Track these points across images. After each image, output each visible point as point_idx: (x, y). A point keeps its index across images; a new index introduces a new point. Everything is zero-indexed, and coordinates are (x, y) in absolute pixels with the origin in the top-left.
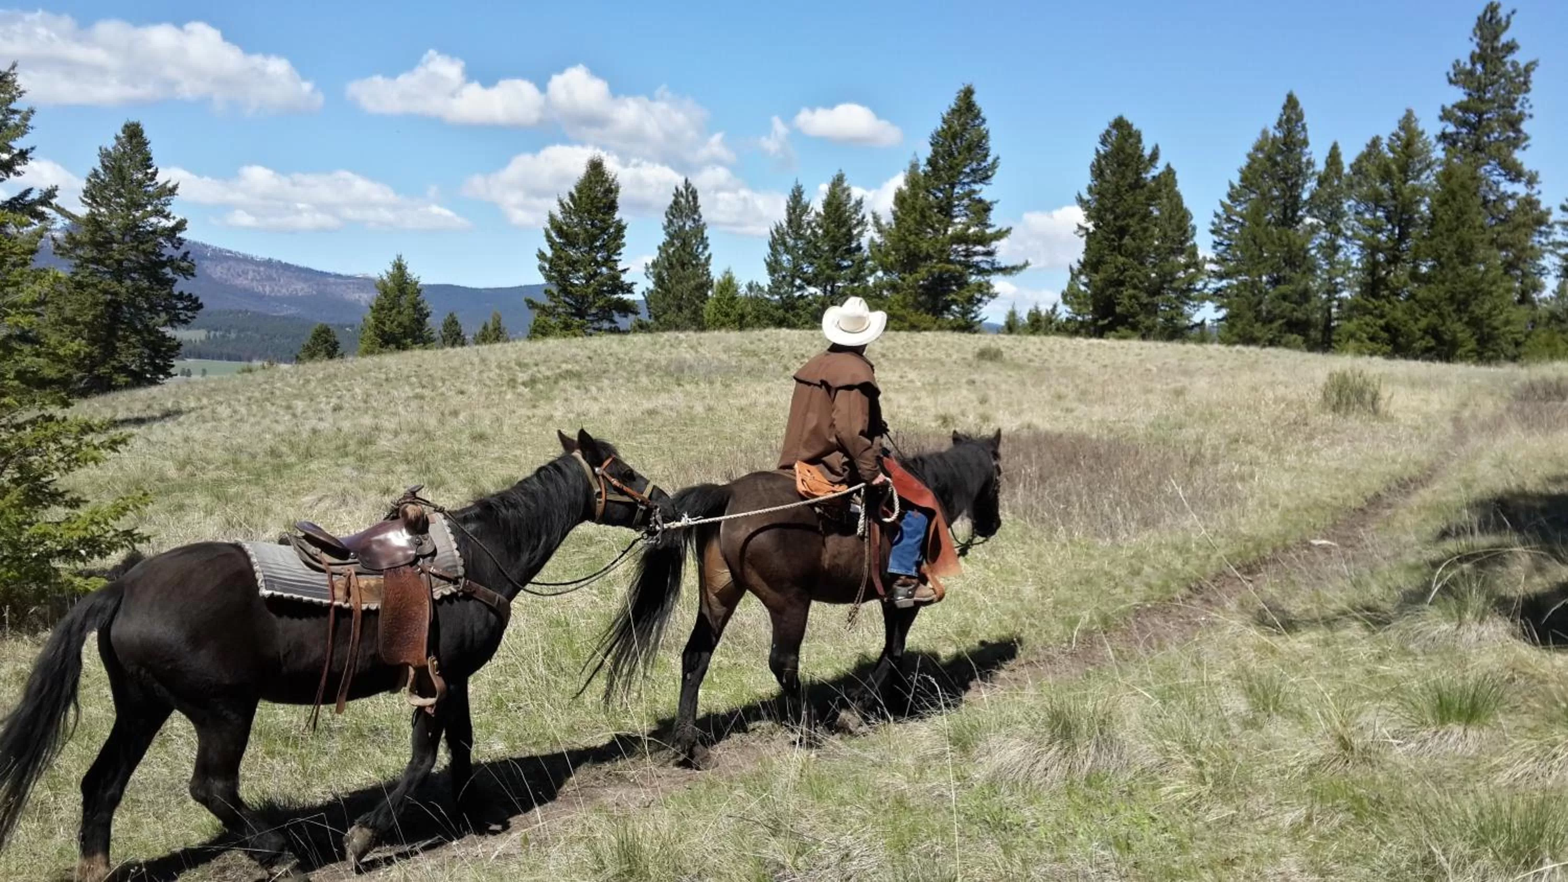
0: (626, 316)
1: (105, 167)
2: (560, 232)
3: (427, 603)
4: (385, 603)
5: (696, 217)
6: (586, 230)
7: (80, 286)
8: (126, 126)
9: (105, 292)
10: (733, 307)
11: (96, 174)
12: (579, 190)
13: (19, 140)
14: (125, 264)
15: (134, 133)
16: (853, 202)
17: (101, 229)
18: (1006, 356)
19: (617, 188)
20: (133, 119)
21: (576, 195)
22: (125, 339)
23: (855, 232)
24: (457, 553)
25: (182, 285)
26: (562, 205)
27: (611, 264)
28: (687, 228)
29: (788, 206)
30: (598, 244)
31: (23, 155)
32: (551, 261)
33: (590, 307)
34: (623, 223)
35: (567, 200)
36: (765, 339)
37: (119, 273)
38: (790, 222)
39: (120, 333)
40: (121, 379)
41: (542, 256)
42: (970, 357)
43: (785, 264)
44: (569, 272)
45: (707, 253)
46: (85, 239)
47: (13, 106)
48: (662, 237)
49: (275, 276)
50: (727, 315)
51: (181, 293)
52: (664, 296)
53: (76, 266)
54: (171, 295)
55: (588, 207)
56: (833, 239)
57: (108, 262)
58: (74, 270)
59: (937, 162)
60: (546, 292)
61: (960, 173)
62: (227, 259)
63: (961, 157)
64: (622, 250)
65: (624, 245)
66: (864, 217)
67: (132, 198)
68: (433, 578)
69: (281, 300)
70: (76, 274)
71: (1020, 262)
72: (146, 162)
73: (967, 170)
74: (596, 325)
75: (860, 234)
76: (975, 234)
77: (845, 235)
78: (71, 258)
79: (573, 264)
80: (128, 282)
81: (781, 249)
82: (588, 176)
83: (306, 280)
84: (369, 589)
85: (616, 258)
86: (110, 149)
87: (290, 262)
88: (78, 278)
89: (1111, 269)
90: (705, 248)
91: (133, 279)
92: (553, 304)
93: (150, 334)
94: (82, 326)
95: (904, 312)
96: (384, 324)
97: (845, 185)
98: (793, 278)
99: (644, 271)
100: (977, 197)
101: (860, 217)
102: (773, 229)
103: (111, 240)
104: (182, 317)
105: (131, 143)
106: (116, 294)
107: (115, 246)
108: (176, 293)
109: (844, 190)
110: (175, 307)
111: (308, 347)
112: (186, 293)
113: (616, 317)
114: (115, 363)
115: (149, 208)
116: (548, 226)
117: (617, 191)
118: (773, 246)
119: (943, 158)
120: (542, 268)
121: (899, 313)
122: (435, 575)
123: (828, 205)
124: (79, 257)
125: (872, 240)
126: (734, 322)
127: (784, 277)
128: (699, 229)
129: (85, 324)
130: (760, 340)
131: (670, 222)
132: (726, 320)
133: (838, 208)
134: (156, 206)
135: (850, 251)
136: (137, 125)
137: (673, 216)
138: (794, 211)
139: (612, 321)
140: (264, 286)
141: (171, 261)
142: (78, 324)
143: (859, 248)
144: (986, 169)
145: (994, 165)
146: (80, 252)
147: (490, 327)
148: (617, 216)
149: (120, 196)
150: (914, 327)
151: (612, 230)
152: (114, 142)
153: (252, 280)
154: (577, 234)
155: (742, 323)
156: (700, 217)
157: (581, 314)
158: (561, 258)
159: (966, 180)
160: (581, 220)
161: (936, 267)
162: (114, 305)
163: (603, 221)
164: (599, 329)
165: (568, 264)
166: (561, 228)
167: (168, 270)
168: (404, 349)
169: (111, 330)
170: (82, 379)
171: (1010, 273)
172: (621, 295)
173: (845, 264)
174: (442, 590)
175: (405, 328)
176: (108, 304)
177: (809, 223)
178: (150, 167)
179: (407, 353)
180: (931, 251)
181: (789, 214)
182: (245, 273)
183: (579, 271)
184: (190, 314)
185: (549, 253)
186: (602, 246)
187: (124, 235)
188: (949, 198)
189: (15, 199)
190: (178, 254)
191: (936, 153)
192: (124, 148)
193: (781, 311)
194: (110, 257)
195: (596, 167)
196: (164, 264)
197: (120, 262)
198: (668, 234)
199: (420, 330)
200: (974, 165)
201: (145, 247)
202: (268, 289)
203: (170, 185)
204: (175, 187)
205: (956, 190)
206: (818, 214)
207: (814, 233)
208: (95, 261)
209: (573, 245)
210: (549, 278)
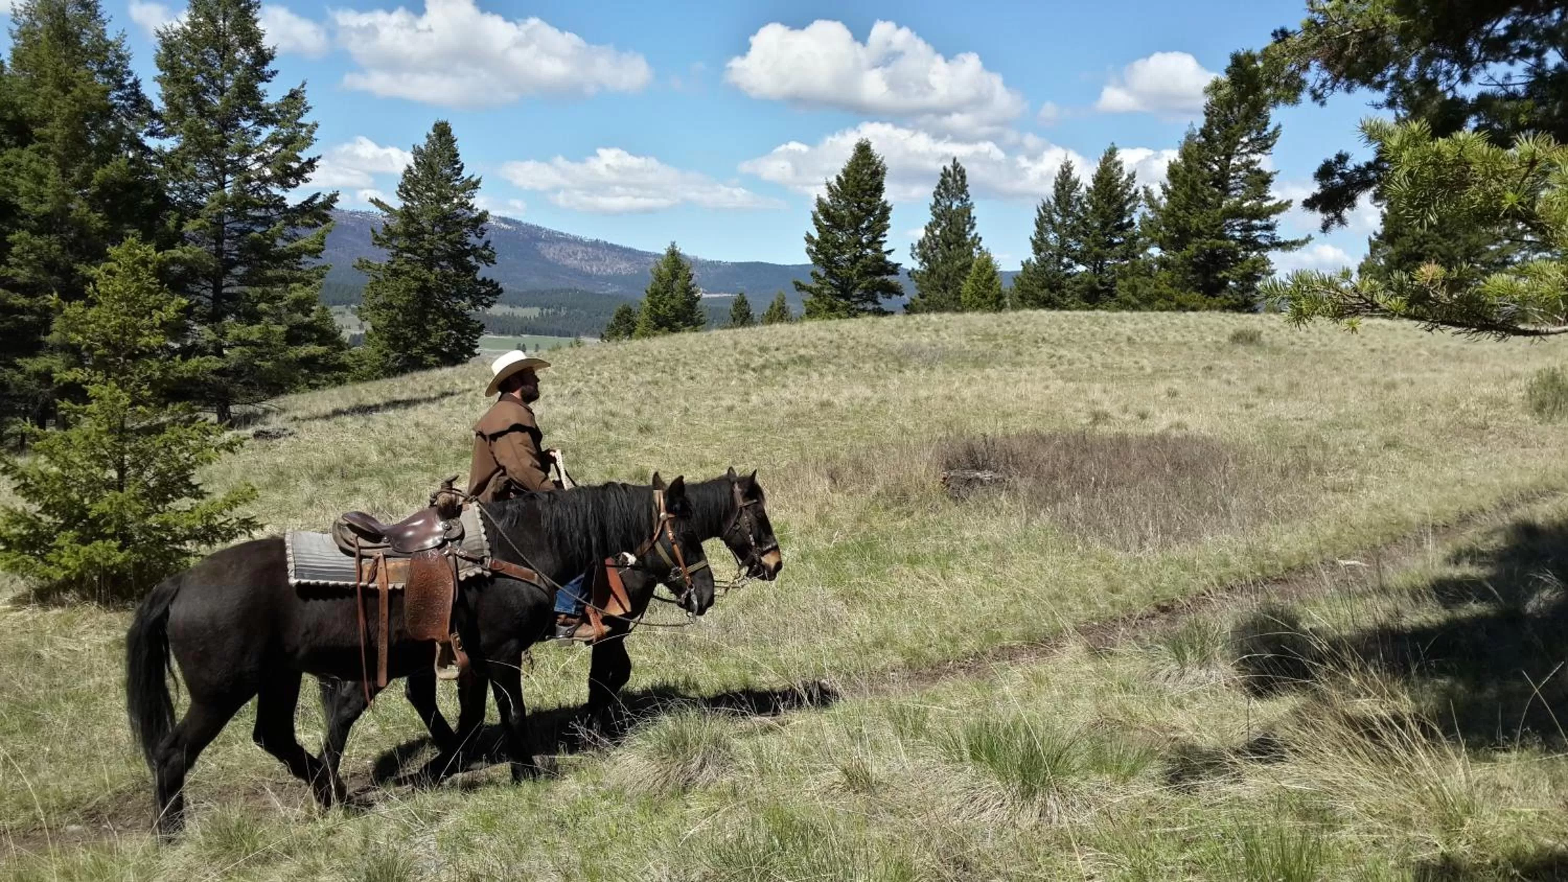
0: (889, 297)
1: (417, 163)
2: (827, 215)
3: (452, 583)
4: (411, 581)
5: (964, 196)
6: (852, 213)
7: (396, 273)
8: (436, 125)
9: (415, 279)
10: (990, 288)
11: (409, 170)
12: (846, 173)
13: (306, 150)
14: (435, 253)
15: (443, 132)
16: (1125, 177)
17: (414, 221)
18: (1265, 338)
19: (884, 169)
20: (443, 119)
21: (843, 178)
22: (434, 321)
23: (1127, 207)
24: (484, 537)
25: (484, 272)
26: (830, 188)
27: (877, 246)
28: (954, 207)
29: (1056, 182)
30: (864, 226)
31: (311, 164)
32: (817, 244)
33: (854, 288)
34: (888, 205)
35: (834, 183)
36: (1014, 322)
37: (430, 263)
38: (1058, 199)
39: (430, 316)
40: (431, 358)
41: (809, 239)
42: (1224, 340)
43: (1053, 243)
44: (834, 255)
45: (973, 233)
46: (400, 230)
47: (301, 120)
48: (929, 217)
49: (601, 256)
50: (984, 296)
51: (484, 279)
52: (929, 276)
53: (393, 255)
54: (475, 280)
55: (854, 189)
56: (1103, 215)
57: (419, 251)
58: (391, 259)
59: (1212, 133)
60: (812, 274)
61: (1238, 143)
62: (559, 240)
63: (1237, 127)
64: (887, 232)
65: (889, 226)
66: (1136, 192)
67: (440, 193)
68: (459, 560)
69: (607, 279)
70: (392, 263)
71: (1302, 237)
72: (454, 157)
73: (1245, 139)
74: (861, 306)
75: (1132, 210)
76: (1250, 208)
77: (1115, 211)
78: (388, 247)
79: (839, 246)
80: (437, 270)
81: (1049, 227)
82: (856, 158)
83: (628, 260)
84: (397, 571)
85: (881, 239)
86: (423, 147)
87: (615, 243)
88: (394, 266)
89: (1408, 242)
90: (972, 227)
91: (441, 267)
92: (818, 286)
93: (457, 318)
94: (397, 310)
95: (1171, 291)
96: (658, 308)
97: (1118, 158)
98: (1060, 256)
99: (910, 251)
100: (1256, 168)
101: (1132, 192)
102: (1041, 205)
103: (422, 231)
104: (485, 301)
105: (440, 140)
106: (426, 280)
107: (426, 236)
108: (480, 279)
109: (1116, 164)
110: (478, 292)
111: (612, 327)
112: (488, 279)
113: (881, 299)
114: (425, 344)
115: (456, 201)
116: (816, 209)
117: (884, 174)
118: (1040, 224)
119: (1218, 128)
120: (809, 251)
121: (1165, 292)
122: (461, 557)
123: (1098, 179)
124: (395, 247)
125: (1144, 214)
126: (991, 303)
127: (1051, 256)
128: (966, 210)
129: (400, 308)
130: (1008, 323)
131: (937, 202)
132: (983, 301)
133: (1109, 183)
134: (461, 199)
135: (1122, 228)
136: (446, 124)
137: (940, 195)
138: (1063, 188)
139: (876, 302)
140: (591, 267)
141: (474, 249)
142: (394, 308)
143: (1131, 224)
144: (1266, 138)
145: (1275, 134)
146: (395, 243)
147: (776, 307)
148: (884, 197)
149: (431, 190)
150: (1181, 307)
151: (877, 212)
152: (426, 140)
153: (581, 260)
154: (843, 217)
155: (997, 304)
156: (968, 196)
157: (846, 295)
158: (827, 241)
159: (1244, 150)
160: (849, 203)
161: (1208, 243)
162: (425, 290)
163: (869, 203)
164: (864, 310)
165: (835, 247)
166: (827, 211)
167: (471, 259)
168: (674, 331)
169: (423, 314)
170: (397, 358)
171: (1290, 249)
172: (885, 277)
173: (1116, 240)
174: (468, 571)
175: (677, 311)
176: (419, 291)
177: (1079, 199)
178: (457, 162)
179: (676, 336)
180: (1201, 227)
181: (1057, 190)
182: (575, 253)
183: (844, 253)
184: (491, 298)
185: (816, 236)
186: (868, 228)
187: (433, 226)
188: (1224, 168)
189: (305, 203)
190: (480, 243)
191: (1210, 123)
192: (434, 145)
193: (1046, 290)
194: (421, 247)
195: (863, 150)
196: (468, 253)
197: (430, 252)
198: (934, 214)
199: (692, 313)
200: (1254, 135)
201: (452, 236)
202: (594, 269)
203: (473, 179)
204: (478, 182)
205: (1232, 162)
206: (1088, 190)
207: (1083, 209)
208: (408, 250)
209: (840, 227)
210: (816, 261)
